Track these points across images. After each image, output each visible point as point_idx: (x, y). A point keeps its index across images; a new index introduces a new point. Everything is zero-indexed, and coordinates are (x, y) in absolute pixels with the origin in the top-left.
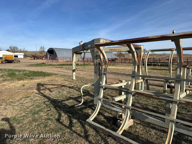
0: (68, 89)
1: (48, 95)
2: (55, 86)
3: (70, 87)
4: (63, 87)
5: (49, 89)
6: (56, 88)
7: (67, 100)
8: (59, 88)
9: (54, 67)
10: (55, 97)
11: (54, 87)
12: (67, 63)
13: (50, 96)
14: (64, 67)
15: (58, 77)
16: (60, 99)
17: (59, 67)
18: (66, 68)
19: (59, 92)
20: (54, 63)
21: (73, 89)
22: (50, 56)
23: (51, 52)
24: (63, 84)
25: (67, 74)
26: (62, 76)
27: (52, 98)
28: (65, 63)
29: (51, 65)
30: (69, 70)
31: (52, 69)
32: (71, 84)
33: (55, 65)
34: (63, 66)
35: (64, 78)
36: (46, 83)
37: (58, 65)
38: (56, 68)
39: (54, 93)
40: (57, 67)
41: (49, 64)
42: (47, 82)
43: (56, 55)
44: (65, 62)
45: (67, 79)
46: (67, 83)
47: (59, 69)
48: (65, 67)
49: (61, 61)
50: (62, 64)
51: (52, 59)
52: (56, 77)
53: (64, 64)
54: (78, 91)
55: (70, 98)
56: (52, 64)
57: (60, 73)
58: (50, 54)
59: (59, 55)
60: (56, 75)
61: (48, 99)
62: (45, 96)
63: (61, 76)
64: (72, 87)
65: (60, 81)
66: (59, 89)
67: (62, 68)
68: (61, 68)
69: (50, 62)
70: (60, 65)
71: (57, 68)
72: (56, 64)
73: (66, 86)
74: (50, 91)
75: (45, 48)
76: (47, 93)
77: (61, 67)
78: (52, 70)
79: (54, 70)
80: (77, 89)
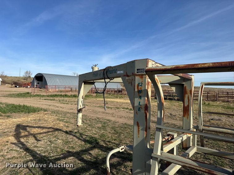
0: (64, 134)
1: (31, 147)
2: (45, 130)
3: (66, 132)
4: (56, 133)
5: (34, 136)
6: (45, 133)
7: (64, 158)
8: (50, 133)
9: (42, 98)
10: (44, 152)
11: (42, 131)
12: (60, 94)
13: (36, 149)
14: (56, 99)
15: (48, 114)
16: (52, 155)
17: (49, 98)
18: (60, 101)
19: (50, 142)
20: (43, 92)
21: (73, 135)
22: (38, 83)
23: (40, 78)
24: (56, 127)
25: (61, 109)
26: (54, 112)
27: (39, 154)
28: (58, 94)
29: (38, 95)
30: (64, 103)
31: (40, 101)
32: (68, 127)
33: (43, 95)
34: (55, 97)
35: (56, 115)
36: (30, 125)
37: (48, 96)
38: (45, 99)
39: (42, 142)
40: (47, 98)
41: (36, 95)
42: (31, 123)
43: (46, 83)
44: (58, 92)
45: (61, 117)
46: (61, 125)
47: (50, 103)
48: (58, 98)
49: (51, 91)
50: (54, 95)
51: (40, 88)
52: (46, 114)
53: (56, 95)
54: (80, 139)
55: (69, 154)
56: (40, 95)
57: (50, 107)
58: (38, 81)
59: (50, 82)
60: (45, 110)
61: (33, 156)
62: (27, 150)
63: (52, 112)
64: (70, 131)
65: (50, 121)
66: (50, 135)
67: (54, 100)
68: (52, 100)
69: (37, 91)
70: (51, 96)
71: (46, 101)
72: (45, 94)
73: (60, 130)
74: (36, 139)
75: (31, 73)
76: (30, 142)
77: (52, 98)
78: (39, 103)
79: (42, 103)
80: (78, 135)
